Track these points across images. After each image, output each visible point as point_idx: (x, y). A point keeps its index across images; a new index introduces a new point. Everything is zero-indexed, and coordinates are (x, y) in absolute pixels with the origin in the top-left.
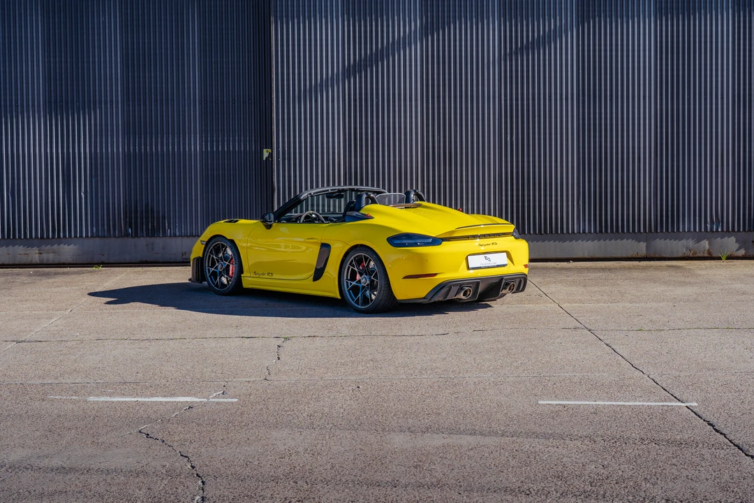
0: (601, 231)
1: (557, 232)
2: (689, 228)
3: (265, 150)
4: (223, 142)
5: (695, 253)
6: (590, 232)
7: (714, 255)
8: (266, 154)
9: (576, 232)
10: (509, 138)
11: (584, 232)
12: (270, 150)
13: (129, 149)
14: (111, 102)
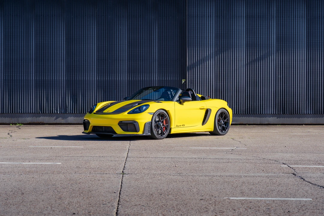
0: (315, 113)
1: (298, 113)
3: (183, 80)
4: (167, 76)
6: (311, 114)
8: (183, 81)
9: (305, 113)
10: (279, 76)
11: (308, 114)
12: (185, 80)
13: (129, 79)
14: (123, 60)
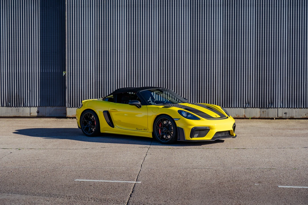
2: (236, 106)
3: (64, 72)
4: (47, 68)
5: (239, 116)
7: (247, 117)
8: (64, 74)
12: (66, 72)
